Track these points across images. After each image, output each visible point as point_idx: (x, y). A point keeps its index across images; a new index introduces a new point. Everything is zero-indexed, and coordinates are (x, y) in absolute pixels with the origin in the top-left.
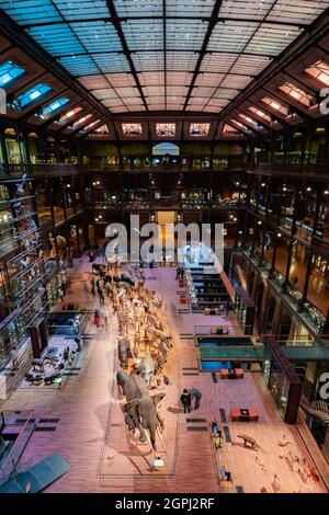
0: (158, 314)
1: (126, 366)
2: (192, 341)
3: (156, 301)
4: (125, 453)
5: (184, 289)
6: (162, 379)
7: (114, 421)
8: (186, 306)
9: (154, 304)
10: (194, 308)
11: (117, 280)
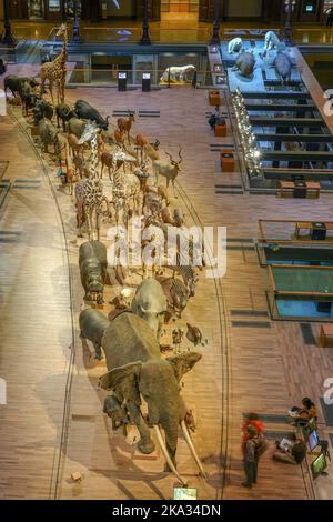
0: (170, 192)
1: (100, 301)
2: (252, 255)
3: (164, 162)
4: (107, 473)
5: (228, 140)
6: (185, 329)
7: (78, 409)
8: (235, 178)
9: (160, 171)
10: (253, 183)
11: (64, 115)
